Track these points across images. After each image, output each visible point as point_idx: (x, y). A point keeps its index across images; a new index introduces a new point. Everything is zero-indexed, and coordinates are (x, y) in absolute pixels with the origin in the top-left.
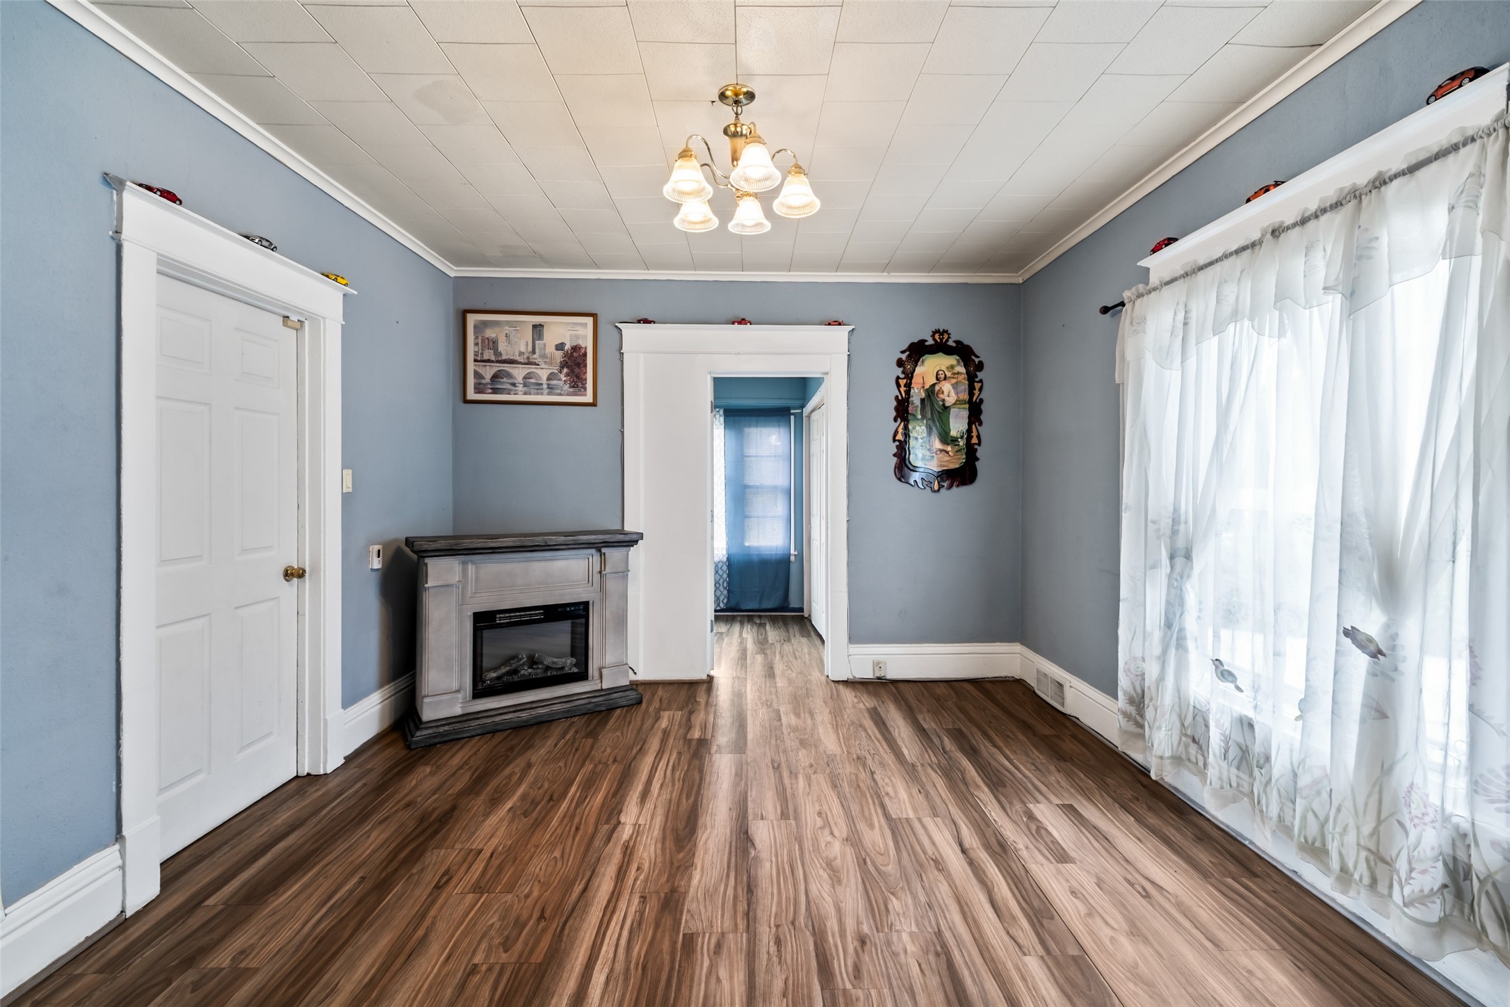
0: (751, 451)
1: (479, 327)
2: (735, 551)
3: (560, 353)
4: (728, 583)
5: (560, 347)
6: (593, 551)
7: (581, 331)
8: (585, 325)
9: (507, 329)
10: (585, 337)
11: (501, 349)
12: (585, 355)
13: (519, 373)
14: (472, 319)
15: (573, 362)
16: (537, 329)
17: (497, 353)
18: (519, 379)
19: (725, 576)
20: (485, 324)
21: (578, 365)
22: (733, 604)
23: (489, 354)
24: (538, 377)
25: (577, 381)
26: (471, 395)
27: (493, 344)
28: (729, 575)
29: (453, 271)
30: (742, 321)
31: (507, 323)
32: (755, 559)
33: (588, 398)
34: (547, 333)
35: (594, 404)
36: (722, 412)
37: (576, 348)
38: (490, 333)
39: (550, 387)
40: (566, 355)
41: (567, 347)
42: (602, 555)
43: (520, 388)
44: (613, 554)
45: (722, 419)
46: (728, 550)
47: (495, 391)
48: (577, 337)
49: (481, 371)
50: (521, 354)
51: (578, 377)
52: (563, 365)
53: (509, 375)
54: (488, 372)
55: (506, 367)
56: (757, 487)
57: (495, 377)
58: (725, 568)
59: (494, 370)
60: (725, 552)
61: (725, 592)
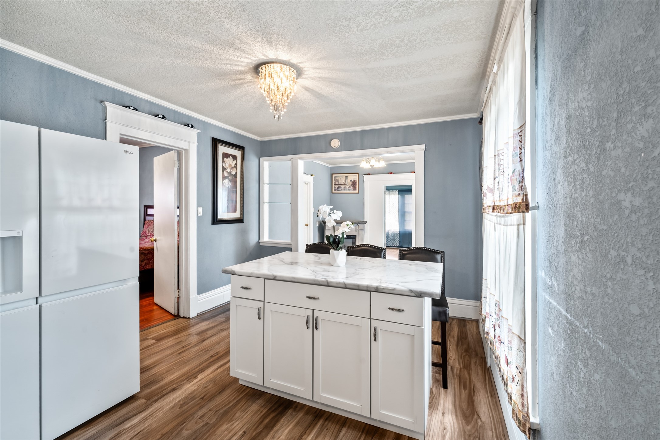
0: (406, 202)
1: (335, 177)
2: (401, 230)
3: (351, 182)
4: (399, 239)
5: (351, 181)
6: (356, 225)
7: (355, 177)
8: (356, 176)
9: (340, 177)
10: (356, 178)
11: (339, 182)
12: (356, 182)
13: (343, 187)
14: (334, 175)
15: (354, 184)
16: (346, 177)
17: (338, 183)
18: (343, 188)
19: (398, 237)
20: (336, 177)
21: (355, 184)
22: (401, 245)
23: (337, 183)
24: (347, 187)
25: (354, 188)
26: (333, 192)
27: (338, 181)
28: (400, 237)
29: (330, 166)
30: (391, 173)
31: (341, 176)
32: (407, 233)
33: (357, 192)
34: (348, 178)
35: (358, 193)
36: (397, 191)
37: (354, 181)
38: (337, 178)
39: (349, 190)
40: (352, 182)
41: (353, 181)
42: (358, 226)
43: (343, 190)
44: (361, 226)
45: (398, 193)
46: (399, 230)
47: (338, 191)
48: (355, 178)
49: (335, 186)
50: (343, 182)
51: (355, 187)
52: (352, 185)
53: (341, 187)
54: (337, 187)
55: (340, 185)
56: (408, 212)
57: (338, 188)
58: (398, 235)
59: (338, 186)
60: (398, 230)
61: (399, 242)
